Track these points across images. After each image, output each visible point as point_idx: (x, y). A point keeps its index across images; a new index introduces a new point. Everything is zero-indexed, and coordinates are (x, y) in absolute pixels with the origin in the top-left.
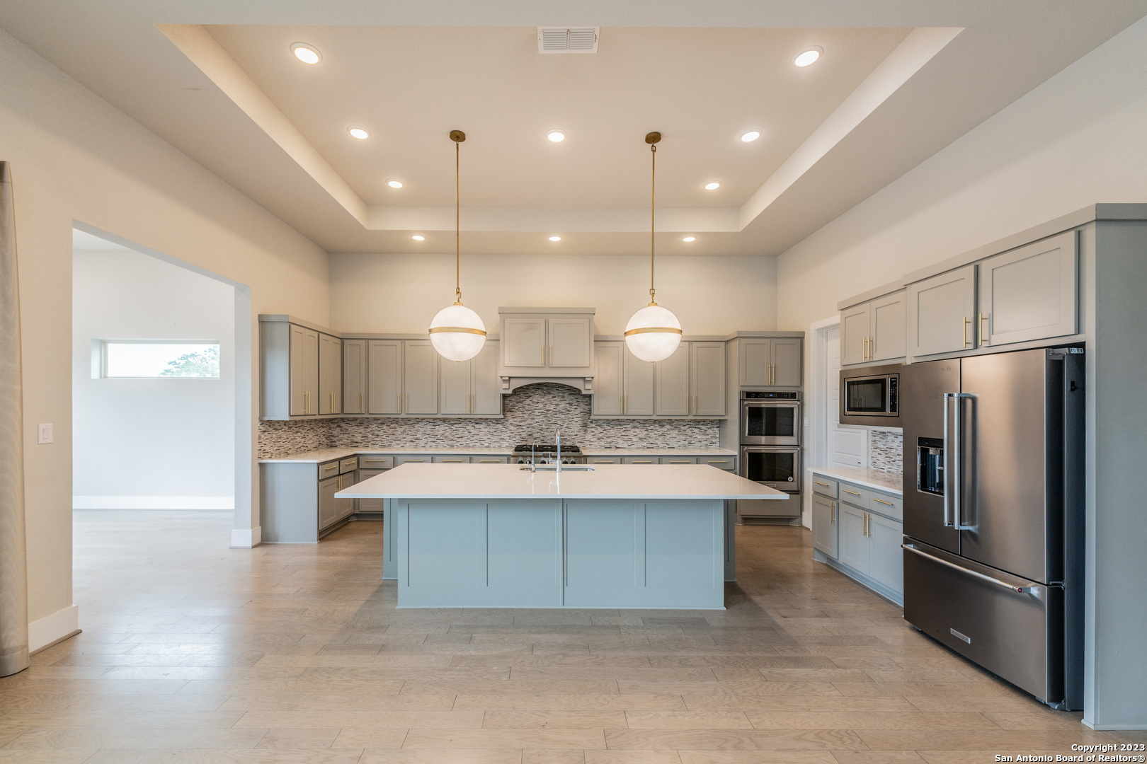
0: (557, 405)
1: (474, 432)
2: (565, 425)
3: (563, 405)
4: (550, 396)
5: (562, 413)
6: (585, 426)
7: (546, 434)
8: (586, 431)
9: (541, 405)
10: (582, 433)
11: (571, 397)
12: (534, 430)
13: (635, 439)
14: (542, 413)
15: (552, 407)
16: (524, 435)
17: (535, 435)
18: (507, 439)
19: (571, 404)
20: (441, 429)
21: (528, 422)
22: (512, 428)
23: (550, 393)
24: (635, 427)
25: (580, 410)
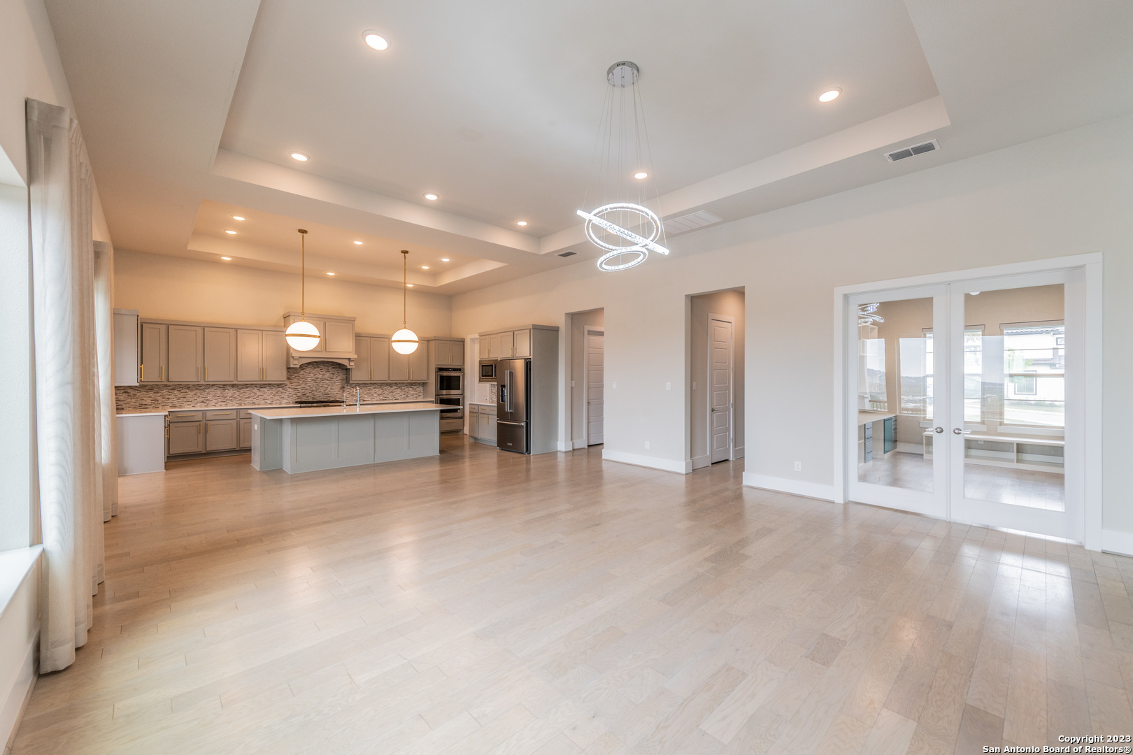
0: (324, 375)
1: (258, 393)
2: (329, 387)
3: (328, 375)
4: (319, 369)
5: (327, 380)
6: (343, 387)
7: (315, 393)
8: (343, 391)
9: (312, 375)
10: (341, 392)
11: (334, 370)
12: (306, 391)
13: (375, 395)
14: (313, 380)
15: (320, 376)
16: (299, 394)
17: (308, 395)
18: (287, 398)
19: (333, 374)
20: (230, 392)
21: (303, 386)
22: (290, 390)
23: (318, 367)
24: (375, 388)
25: (339, 378)
